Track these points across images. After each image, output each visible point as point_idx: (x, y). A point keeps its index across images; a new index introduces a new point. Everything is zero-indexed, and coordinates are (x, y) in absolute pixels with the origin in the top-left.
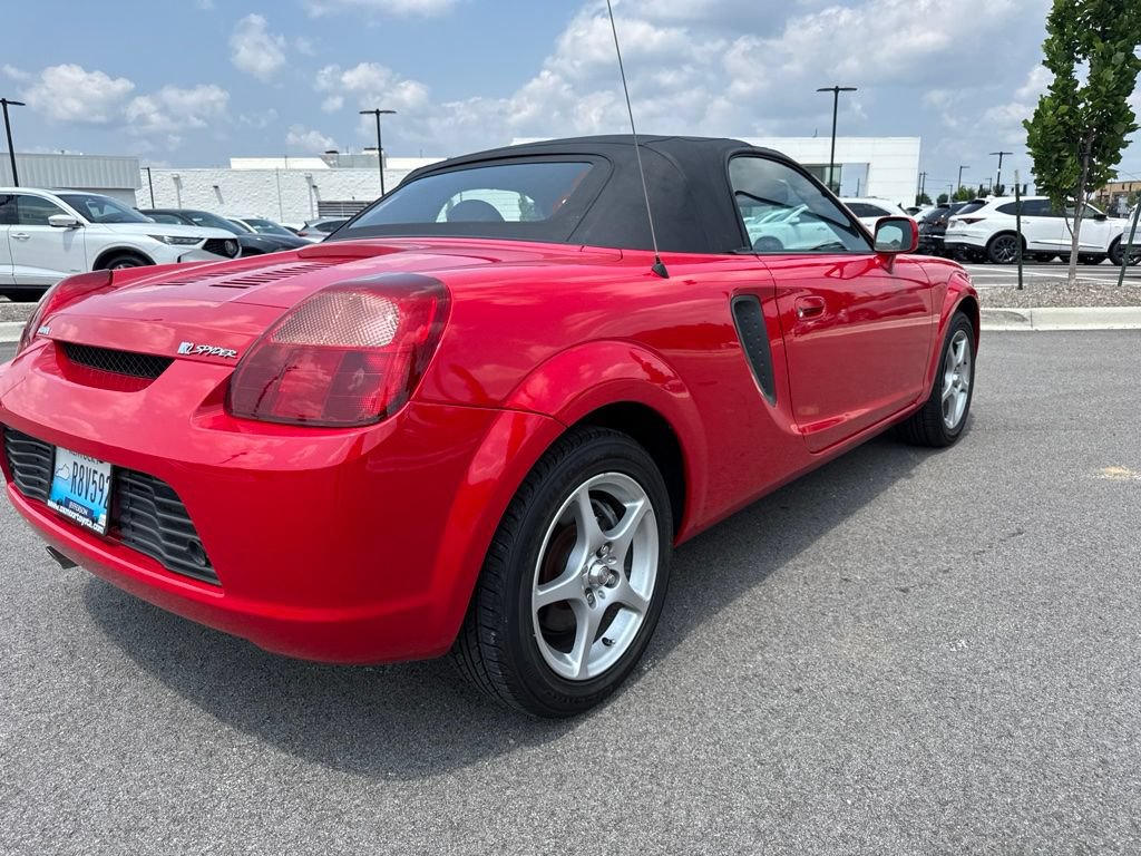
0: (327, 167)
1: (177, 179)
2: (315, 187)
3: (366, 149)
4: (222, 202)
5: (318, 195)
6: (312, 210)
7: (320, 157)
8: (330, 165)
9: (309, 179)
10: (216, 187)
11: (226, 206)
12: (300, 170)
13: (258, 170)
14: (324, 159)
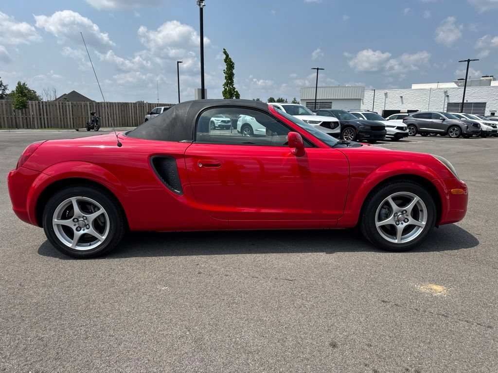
0: (457, 86)
1: (386, 94)
2: (448, 96)
3: (483, 77)
4: (403, 103)
5: (448, 100)
6: (444, 107)
7: (454, 82)
8: (458, 86)
9: (446, 92)
10: (401, 97)
11: (404, 105)
12: (442, 89)
13: (422, 89)
14: (456, 83)
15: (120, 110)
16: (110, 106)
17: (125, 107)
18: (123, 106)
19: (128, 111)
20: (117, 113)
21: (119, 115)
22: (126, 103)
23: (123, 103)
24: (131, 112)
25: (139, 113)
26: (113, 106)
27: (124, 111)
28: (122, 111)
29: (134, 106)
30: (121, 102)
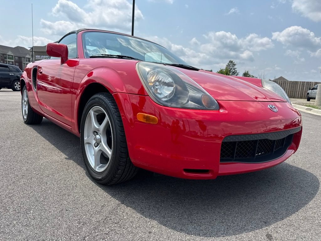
15: (290, 86)
16: (284, 83)
17: (295, 84)
18: (293, 84)
19: (296, 87)
20: (288, 88)
21: (289, 89)
22: (296, 82)
23: (294, 82)
24: (299, 88)
25: (305, 89)
26: (286, 83)
27: (293, 87)
28: (292, 87)
29: (302, 84)
30: (293, 81)
